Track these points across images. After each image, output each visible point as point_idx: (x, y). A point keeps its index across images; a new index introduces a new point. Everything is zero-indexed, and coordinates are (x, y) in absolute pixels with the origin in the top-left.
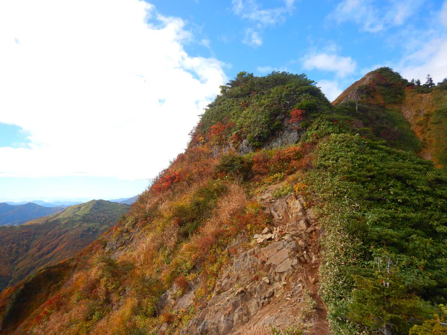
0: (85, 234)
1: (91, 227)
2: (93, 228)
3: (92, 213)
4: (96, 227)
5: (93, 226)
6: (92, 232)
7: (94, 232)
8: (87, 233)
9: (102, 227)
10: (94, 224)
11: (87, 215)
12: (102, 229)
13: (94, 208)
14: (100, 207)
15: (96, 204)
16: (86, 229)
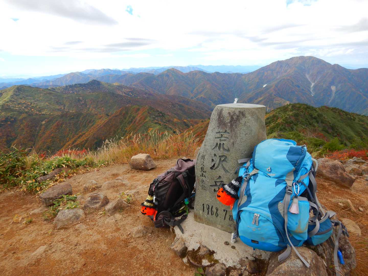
0: (3, 125)
1: (8, 116)
2: (11, 118)
3: (13, 100)
4: (15, 117)
5: (11, 116)
6: (10, 122)
7: (12, 122)
8: (5, 123)
9: (20, 116)
10: (12, 113)
11: (7, 102)
12: (21, 118)
13: (14, 94)
14: (21, 93)
15: (16, 90)
16: (3, 119)
